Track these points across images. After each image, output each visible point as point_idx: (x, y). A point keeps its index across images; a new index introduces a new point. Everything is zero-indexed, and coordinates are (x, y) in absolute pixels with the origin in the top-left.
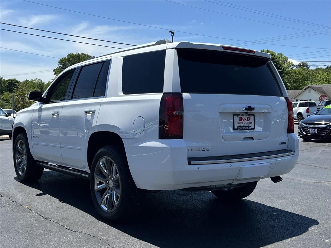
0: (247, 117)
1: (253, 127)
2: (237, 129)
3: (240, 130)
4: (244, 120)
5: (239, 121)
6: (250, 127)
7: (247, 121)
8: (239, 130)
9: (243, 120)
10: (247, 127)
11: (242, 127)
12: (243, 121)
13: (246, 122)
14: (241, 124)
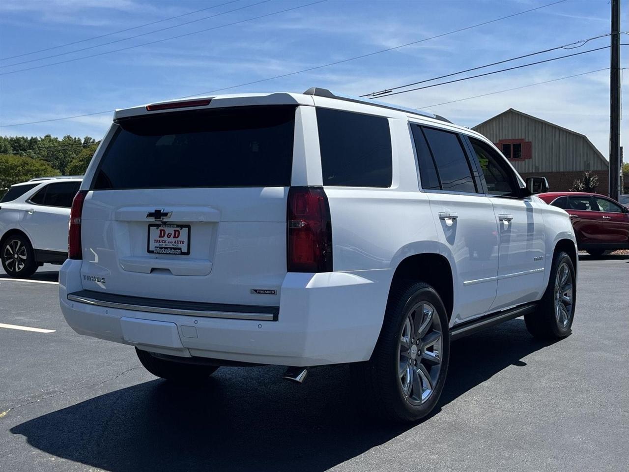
0: (174, 231)
1: (186, 251)
2: (152, 252)
3: (158, 253)
4: (168, 235)
5: (159, 237)
6: (180, 249)
7: (174, 238)
8: (156, 253)
9: (166, 235)
10: (171, 248)
11: (161, 248)
12: (166, 238)
13: (172, 239)
14: (161, 243)
